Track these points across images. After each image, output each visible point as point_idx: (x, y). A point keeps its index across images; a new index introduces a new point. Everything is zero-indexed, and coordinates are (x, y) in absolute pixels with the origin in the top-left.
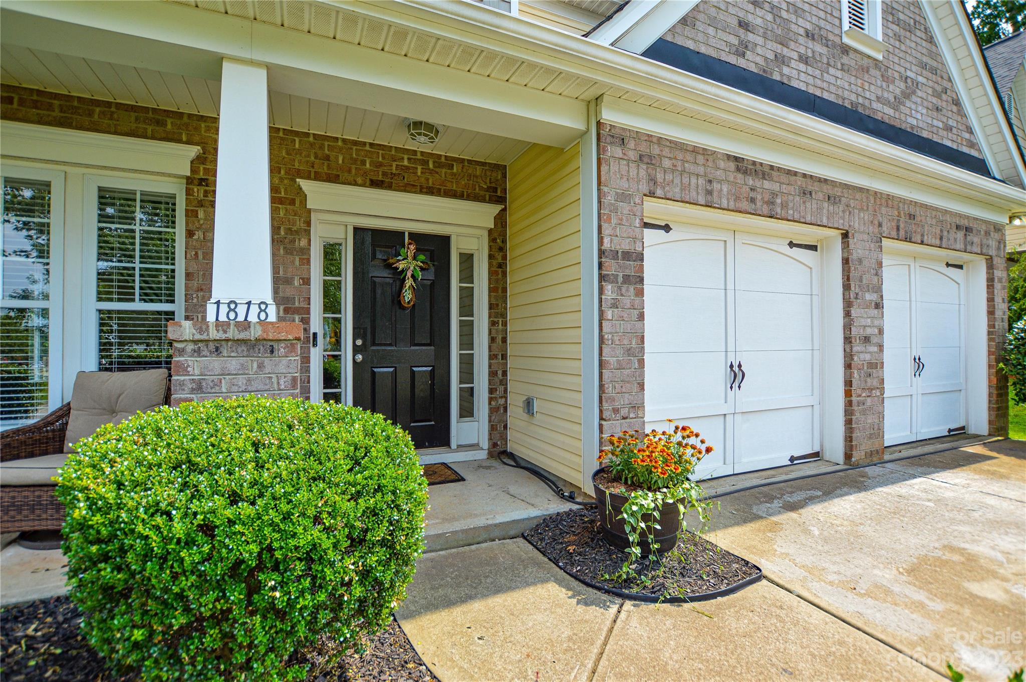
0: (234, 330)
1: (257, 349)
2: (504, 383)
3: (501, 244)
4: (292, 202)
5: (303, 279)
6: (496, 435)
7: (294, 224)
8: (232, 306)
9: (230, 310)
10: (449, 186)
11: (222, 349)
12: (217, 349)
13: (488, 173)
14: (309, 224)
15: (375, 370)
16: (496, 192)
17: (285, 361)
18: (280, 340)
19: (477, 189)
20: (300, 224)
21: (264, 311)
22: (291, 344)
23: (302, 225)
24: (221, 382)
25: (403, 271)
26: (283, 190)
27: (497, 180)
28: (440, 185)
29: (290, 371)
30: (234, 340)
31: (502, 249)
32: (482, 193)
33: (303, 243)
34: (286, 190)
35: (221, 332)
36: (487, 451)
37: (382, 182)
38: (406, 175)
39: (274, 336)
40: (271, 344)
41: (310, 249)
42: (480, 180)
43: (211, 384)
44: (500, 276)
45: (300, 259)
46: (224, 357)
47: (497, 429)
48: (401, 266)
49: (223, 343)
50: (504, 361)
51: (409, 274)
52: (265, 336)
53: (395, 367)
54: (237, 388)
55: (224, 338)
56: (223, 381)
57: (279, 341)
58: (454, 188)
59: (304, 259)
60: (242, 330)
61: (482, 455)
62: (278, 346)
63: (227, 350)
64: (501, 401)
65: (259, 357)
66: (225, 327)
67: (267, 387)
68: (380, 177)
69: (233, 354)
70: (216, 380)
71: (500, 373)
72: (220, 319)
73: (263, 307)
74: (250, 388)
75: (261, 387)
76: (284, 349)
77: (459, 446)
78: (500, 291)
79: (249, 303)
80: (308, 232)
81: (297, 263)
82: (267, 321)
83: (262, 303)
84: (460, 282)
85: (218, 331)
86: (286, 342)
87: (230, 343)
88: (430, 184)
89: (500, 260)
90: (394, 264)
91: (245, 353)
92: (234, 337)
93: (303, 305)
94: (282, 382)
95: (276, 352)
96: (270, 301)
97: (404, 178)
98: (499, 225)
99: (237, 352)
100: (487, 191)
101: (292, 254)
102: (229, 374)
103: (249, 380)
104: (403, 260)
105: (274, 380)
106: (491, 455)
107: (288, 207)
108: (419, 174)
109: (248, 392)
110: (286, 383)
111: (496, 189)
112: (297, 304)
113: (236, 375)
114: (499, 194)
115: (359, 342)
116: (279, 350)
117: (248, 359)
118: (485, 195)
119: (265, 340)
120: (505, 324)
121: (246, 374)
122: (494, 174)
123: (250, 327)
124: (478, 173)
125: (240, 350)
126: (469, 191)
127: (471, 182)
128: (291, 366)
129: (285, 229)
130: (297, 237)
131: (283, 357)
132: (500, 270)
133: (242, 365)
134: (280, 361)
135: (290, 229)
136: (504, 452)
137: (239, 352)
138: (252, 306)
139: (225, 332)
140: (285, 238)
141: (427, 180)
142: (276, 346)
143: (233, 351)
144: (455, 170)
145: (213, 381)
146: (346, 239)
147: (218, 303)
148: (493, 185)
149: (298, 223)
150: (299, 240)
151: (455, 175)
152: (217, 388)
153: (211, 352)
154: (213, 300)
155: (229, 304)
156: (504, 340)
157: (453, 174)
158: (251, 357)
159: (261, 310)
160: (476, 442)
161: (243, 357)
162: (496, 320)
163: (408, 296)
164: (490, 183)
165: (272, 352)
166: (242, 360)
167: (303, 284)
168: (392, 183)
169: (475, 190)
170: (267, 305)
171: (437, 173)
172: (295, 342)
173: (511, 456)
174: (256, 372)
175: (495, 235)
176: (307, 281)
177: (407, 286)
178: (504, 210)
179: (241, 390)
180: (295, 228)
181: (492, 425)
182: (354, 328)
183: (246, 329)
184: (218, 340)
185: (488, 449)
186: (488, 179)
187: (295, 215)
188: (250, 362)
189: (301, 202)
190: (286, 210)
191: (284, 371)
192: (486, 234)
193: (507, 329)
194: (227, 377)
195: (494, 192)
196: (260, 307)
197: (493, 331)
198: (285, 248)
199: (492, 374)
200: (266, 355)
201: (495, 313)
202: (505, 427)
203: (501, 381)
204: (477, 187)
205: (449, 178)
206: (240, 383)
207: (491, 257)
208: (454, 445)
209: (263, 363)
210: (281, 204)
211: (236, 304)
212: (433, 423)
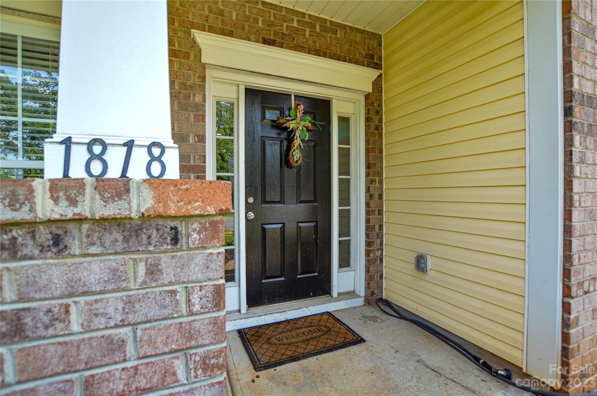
0: (93, 199)
1: (144, 237)
2: (380, 236)
3: (377, 108)
4: (187, 56)
5: (198, 136)
6: (373, 285)
7: (189, 78)
8: (97, 149)
9: (93, 157)
10: (334, 50)
11: (68, 240)
12: (57, 240)
13: (367, 41)
14: (203, 79)
15: (266, 226)
16: (373, 59)
17: (200, 257)
18: (192, 216)
19: (358, 55)
20: (194, 79)
21: (159, 159)
22: (212, 223)
23: (196, 80)
24: (67, 312)
25: (292, 131)
26: (177, 43)
27: (374, 48)
28: (326, 49)
29: (211, 276)
30: (93, 220)
31: (378, 113)
32: (362, 59)
33: (198, 99)
34: (180, 42)
35: (63, 203)
36: (363, 299)
37: (274, 41)
38: (296, 36)
39: (179, 208)
40: (173, 224)
41: (204, 106)
42: (359, 47)
43: (46, 319)
44: (377, 138)
45: (195, 115)
46: (74, 256)
47: (374, 279)
48: (292, 125)
49: (71, 226)
50: (381, 216)
51: (297, 134)
52: (161, 210)
53: (284, 223)
54: (103, 320)
55: (70, 216)
56: (73, 309)
57: (188, 218)
58: (338, 53)
59: (199, 115)
60: (112, 198)
61: (360, 302)
62: (187, 228)
63: (81, 242)
64: (378, 253)
65: (150, 252)
66: (73, 193)
67: (167, 312)
68: (272, 36)
69: (93, 250)
70: (56, 310)
71: (377, 227)
72: (73, 174)
73: (156, 152)
74: (131, 318)
75: (154, 312)
76: (199, 233)
77: (339, 294)
78: (377, 151)
79: (129, 145)
80: (203, 88)
81: (192, 119)
82: (165, 177)
83: (154, 144)
84: (339, 144)
85: (56, 200)
86: (203, 220)
87: (85, 226)
88: (318, 48)
89: (377, 123)
90: (283, 124)
91: (120, 246)
92: (93, 214)
93: (198, 163)
94: (195, 298)
95: (183, 241)
96: (167, 140)
97: (294, 39)
98: (376, 90)
99: (102, 245)
100: (366, 58)
101: (186, 110)
102: (85, 293)
103: (130, 302)
104: (292, 120)
105: (181, 297)
106: (367, 302)
107: (183, 60)
108: (308, 36)
109: (129, 325)
110: (204, 300)
111: (373, 56)
112: (192, 162)
113: (101, 292)
114: (375, 60)
115: (251, 200)
116: (188, 236)
117: (127, 257)
118: (364, 61)
119: (160, 216)
120: (381, 182)
121: (124, 290)
122: (371, 42)
123: (128, 191)
124: (358, 40)
125: (108, 239)
126: (351, 57)
127: (352, 48)
128: (212, 266)
129: (179, 82)
130: (191, 92)
131: (197, 248)
132: (377, 132)
133: (114, 271)
134: (191, 258)
135: (184, 84)
136: (381, 300)
137: (108, 243)
138: (135, 150)
139: (73, 202)
140: (180, 92)
141: (315, 42)
142: (182, 229)
143: (93, 244)
144: (339, 36)
145: (49, 311)
146: (238, 99)
147: (68, 142)
148: (371, 52)
149: (192, 78)
150: (194, 95)
151: (339, 40)
152: (60, 326)
153: (43, 249)
154: (58, 137)
155: (90, 145)
156: (381, 197)
157: (337, 39)
158: (133, 252)
159: (153, 159)
160: (352, 289)
161: (116, 253)
162: (373, 178)
163: (296, 155)
164: (368, 50)
165: (175, 240)
166: (114, 261)
167: (199, 142)
168: (283, 43)
169: (355, 55)
170: (163, 149)
171: (323, 37)
172: (218, 218)
173: (387, 303)
174: (144, 282)
175: (372, 99)
176: (202, 139)
177: (296, 145)
178: (380, 76)
179: (112, 323)
180: (189, 83)
181: (371, 276)
182: (246, 187)
183: (119, 196)
184: (56, 221)
185: (365, 297)
186: (367, 46)
187: (190, 69)
188: (131, 263)
189: (195, 56)
190: (181, 64)
191: (200, 276)
192: (363, 99)
193: (382, 187)
194: (82, 300)
195: (371, 59)
196: (150, 153)
197: (372, 189)
198: (179, 103)
199: (369, 228)
200: (165, 247)
201: (373, 171)
202: (381, 276)
203: (378, 234)
204: (357, 53)
205: (334, 42)
206: (111, 310)
207: (368, 120)
208: (335, 294)
209: (157, 265)
210: (175, 57)
211: (105, 146)
212: (316, 274)
